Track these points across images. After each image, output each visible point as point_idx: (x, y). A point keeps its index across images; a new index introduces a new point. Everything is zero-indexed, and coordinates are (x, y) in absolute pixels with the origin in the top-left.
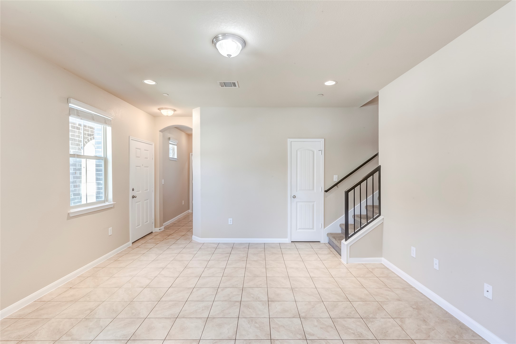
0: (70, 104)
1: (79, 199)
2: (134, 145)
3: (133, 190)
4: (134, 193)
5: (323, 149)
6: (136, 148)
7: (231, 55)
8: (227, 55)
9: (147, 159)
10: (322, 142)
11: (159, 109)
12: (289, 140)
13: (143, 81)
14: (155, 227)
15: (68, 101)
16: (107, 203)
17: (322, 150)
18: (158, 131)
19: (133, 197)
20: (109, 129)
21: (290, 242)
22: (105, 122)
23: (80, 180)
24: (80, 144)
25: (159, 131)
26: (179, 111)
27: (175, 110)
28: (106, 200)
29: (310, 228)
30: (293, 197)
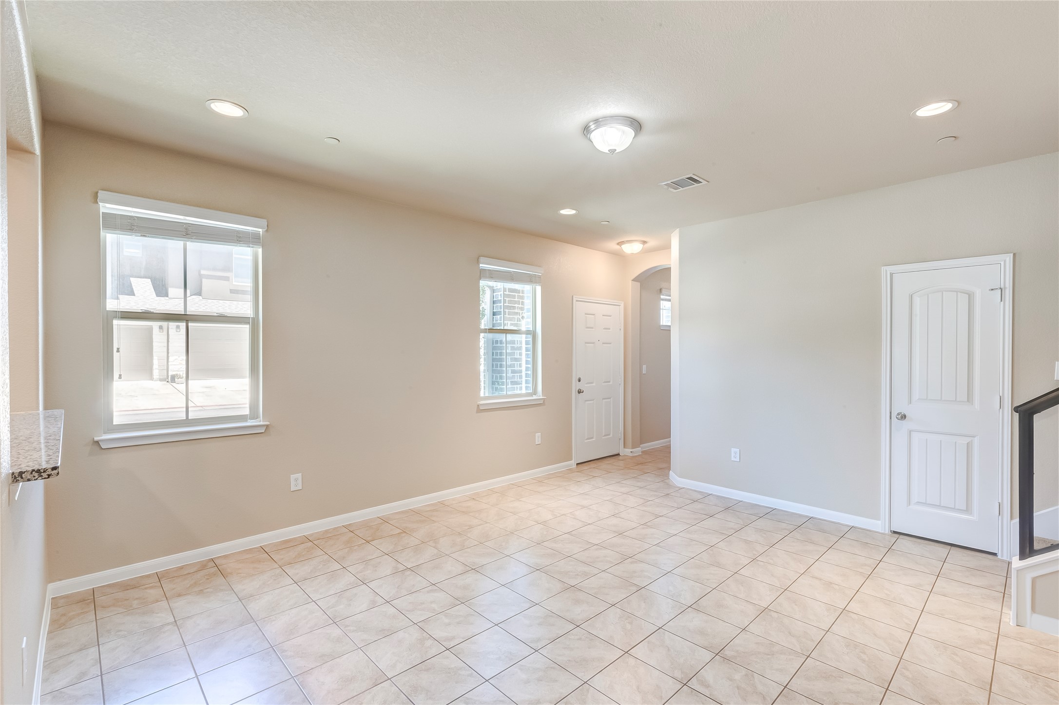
0: (481, 265)
1: (518, 389)
2: (580, 309)
3: (579, 381)
4: (580, 386)
5: (1007, 285)
6: (586, 314)
7: (616, 150)
8: (609, 151)
9: (609, 330)
10: (1002, 263)
11: (618, 244)
12: (886, 271)
13: (558, 212)
14: (624, 447)
15: (478, 262)
16: (534, 397)
17: (1005, 288)
18: (630, 282)
19: (580, 392)
20: (539, 289)
21: (887, 531)
22: (530, 279)
23: (520, 364)
24: (519, 313)
25: (632, 280)
26: (652, 243)
27: (644, 242)
28: (535, 392)
29: (958, 509)
30: (896, 417)
